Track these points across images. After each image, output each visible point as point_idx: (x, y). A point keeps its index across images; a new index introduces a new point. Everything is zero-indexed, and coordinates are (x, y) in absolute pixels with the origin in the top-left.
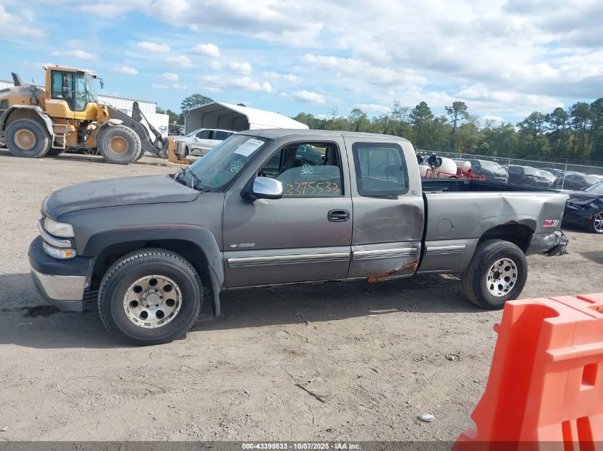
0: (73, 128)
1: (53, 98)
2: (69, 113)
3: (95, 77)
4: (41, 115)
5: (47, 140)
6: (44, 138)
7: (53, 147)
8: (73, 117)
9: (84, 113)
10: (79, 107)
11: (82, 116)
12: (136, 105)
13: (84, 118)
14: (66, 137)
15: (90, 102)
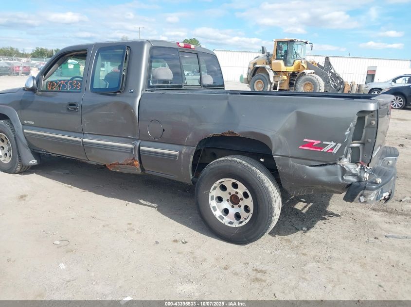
0: (285, 77)
1: (276, 59)
2: (283, 68)
3: (306, 43)
4: (268, 71)
5: (269, 86)
6: (267, 85)
7: (272, 90)
8: (285, 70)
9: (293, 67)
10: (290, 63)
11: (291, 69)
12: (327, 58)
13: (292, 71)
14: (280, 84)
15: (297, 60)
